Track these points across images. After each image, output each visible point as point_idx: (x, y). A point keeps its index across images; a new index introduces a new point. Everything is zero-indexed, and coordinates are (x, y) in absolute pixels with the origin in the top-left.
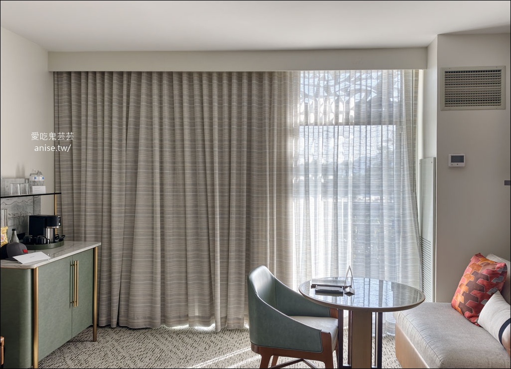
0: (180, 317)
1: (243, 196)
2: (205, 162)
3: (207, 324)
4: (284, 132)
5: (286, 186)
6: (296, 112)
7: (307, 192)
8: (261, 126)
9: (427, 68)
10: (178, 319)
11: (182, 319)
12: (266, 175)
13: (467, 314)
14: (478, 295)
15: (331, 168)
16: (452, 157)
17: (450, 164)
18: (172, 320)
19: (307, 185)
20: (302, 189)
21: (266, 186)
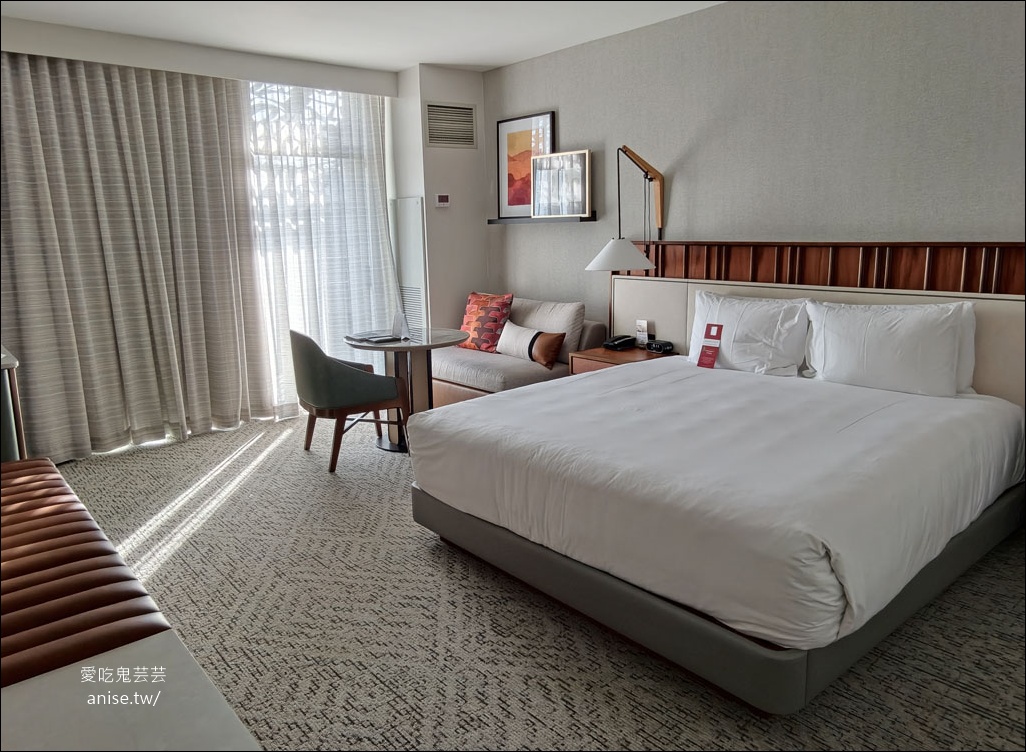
0: (118, 435)
1: (193, 252)
2: (131, 205)
3: (161, 435)
4: (241, 162)
5: (249, 236)
6: (255, 135)
7: (278, 242)
8: (209, 153)
9: (397, 96)
10: (115, 439)
11: (123, 437)
12: (224, 221)
13: (484, 346)
14: (493, 327)
15: (301, 210)
16: (440, 197)
17: (438, 204)
18: (109, 441)
19: (277, 235)
20: (270, 240)
21: (225, 237)
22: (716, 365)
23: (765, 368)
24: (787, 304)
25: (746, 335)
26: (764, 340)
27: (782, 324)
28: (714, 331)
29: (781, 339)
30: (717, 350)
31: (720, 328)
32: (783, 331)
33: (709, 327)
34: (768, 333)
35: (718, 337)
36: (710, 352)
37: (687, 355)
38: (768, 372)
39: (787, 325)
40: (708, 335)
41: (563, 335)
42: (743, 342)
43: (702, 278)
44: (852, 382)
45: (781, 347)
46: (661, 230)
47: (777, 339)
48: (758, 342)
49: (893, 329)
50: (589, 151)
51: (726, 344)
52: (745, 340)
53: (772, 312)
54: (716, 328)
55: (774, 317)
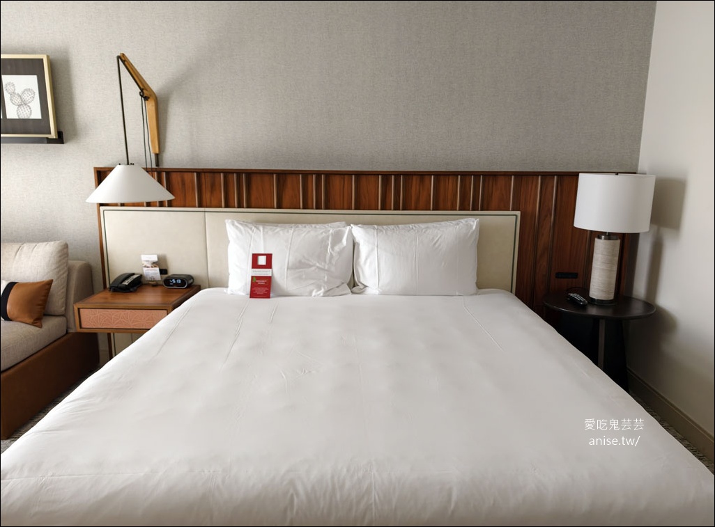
22: (271, 295)
23: (323, 290)
24: (331, 229)
25: (300, 262)
26: (318, 265)
27: (332, 248)
28: (262, 261)
29: (334, 262)
30: (269, 279)
31: (269, 257)
32: (334, 254)
33: (255, 257)
34: (321, 256)
35: (269, 265)
36: (262, 282)
37: (227, 287)
38: (327, 294)
39: (337, 248)
40: (255, 265)
41: (50, 283)
42: (297, 268)
43: (195, 207)
44: (405, 293)
45: (333, 269)
46: (157, 156)
47: (330, 262)
48: (311, 266)
49: (437, 245)
50: (48, 57)
51: (278, 272)
52: (299, 266)
53: (320, 237)
54: (264, 258)
55: (324, 241)
